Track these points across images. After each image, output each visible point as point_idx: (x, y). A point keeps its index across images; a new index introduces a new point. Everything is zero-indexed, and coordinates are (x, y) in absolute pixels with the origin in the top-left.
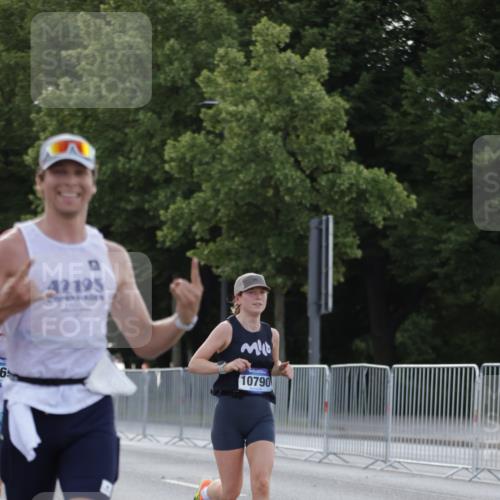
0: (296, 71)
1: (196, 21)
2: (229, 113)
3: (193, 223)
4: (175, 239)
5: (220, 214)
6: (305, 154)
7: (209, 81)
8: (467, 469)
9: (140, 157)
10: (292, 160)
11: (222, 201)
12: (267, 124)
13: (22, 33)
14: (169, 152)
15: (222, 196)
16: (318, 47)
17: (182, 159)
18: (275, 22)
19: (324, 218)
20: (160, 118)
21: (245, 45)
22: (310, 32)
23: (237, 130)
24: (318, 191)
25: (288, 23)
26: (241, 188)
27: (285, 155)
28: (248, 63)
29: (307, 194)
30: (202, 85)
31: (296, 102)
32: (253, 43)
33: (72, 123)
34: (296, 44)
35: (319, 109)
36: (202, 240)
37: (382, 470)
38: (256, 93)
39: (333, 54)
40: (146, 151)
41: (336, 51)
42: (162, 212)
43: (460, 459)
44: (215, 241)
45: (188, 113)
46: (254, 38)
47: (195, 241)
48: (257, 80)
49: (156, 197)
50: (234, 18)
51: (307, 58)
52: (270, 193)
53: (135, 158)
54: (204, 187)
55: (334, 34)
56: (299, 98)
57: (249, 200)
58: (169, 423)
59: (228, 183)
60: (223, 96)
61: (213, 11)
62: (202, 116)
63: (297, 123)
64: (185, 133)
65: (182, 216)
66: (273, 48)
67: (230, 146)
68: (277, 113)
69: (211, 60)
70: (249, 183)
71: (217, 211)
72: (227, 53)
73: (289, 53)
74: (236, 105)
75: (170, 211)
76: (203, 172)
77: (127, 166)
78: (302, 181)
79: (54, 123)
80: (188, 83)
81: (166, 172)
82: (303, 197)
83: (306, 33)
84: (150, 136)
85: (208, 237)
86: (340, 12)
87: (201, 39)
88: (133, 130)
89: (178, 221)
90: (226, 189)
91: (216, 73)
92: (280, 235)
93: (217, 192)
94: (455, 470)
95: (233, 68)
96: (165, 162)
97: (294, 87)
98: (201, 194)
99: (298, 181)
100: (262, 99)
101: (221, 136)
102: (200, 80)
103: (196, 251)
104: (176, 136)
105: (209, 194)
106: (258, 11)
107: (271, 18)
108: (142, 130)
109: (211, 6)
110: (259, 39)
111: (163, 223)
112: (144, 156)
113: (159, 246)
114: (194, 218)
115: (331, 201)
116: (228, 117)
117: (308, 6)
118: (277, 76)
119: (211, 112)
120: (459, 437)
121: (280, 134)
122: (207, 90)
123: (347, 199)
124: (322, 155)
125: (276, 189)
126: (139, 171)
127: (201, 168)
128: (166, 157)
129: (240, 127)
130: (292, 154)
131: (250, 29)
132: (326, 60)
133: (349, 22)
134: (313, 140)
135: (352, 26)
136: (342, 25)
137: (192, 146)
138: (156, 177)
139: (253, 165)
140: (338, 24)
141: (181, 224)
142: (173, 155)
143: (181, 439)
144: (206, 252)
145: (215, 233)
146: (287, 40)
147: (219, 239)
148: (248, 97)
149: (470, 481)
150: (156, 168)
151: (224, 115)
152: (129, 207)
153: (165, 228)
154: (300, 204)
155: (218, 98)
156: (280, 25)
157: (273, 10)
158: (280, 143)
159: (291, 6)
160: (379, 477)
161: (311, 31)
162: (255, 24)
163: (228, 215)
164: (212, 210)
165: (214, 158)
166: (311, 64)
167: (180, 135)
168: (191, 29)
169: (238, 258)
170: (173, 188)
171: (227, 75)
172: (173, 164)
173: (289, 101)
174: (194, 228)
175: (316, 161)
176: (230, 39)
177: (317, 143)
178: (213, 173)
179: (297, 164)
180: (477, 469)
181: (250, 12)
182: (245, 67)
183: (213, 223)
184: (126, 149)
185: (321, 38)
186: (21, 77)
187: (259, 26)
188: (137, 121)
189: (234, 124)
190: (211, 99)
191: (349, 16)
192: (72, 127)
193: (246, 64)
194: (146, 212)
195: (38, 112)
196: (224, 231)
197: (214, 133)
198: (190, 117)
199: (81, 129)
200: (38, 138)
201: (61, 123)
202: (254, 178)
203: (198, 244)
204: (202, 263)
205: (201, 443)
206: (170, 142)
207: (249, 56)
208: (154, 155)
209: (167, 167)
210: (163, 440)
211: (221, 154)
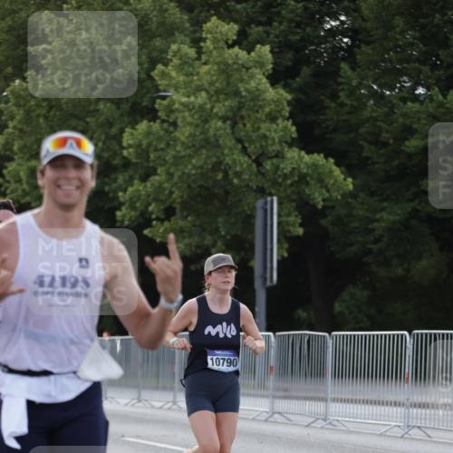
0: (243, 66)
1: (151, 19)
2: (183, 104)
3: (149, 204)
4: (133, 218)
5: (174, 196)
6: (251, 141)
7: (163, 75)
8: (399, 426)
9: (100, 144)
10: (240, 146)
11: (176, 184)
12: (217, 114)
14: (127, 139)
15: (176, 179)
16: (263, 44)
17: (139, 146)
18: (224, 21)
19: (269, 199)
20: (118, 108)
21: (196, 42)
22: (256, 30)
23: (189, 119)
24: (263, 175)
25: (236, 21)
26: (194, 172)
27: (233, 141)
28: (199, 58)
29: (253, 177)
30: (157, 78)
31: (244, 93)
32: (204, 40)
33: (38, 112)
34: (243, 40)
35: (264, 99)
36: (158, 219)
37: (322, 428)
38: (206, 86)
39: (276, 50)
40: (106, 138)
41: (279, 47)
42: (120, 194)
43: (393, 417)
44: (170, 221)
45: (145, 104)
46: (204, 36)
47: (151, 220)
48: (208, 73)
49: (115, 180)
50: (186, 17)
51: (253, 54)
52: (220, 176)
54: (159, 171)
55: (277, 32)
56: (246, 90)
57: (200, 183)
59: (181, 167)
60: (176, 88)
61: (166, 10)
62: (157, 106)
63: (244, 113)
64: (141, 121)
65: (139, 197)
66: (222, 44)
67: (183, 133)
68: (227, 104)
69: (164, 55)
70: (201, 167)
71: (171, 193)
72: (179, 50)
73: (236, 49)
74: (188, 97)
75: (128, 193)
76: (158, 157)
78: (249, 165)
79: (21, 112)
80: (144, 76)
81: (124, 158)
82: (250, 180)
83: (252, 31)
84: (110, 124)
85: (162, 216)
86: (283, 12)
87: (157, 36)
88: (93, 119)
89: (135, 202)
90: (179, 173)
91: (170, 68)
92: (229, 214)
93: (170, 175)
94: (389, 427)
95: (186, 63)
96: (123, 148)
97: (242, 80)
98: (157, 178)
99: (245, 165)
100: (212, 91)
101: (175, 124)
102: (155, 74)
103: (152, 229)
104: (133, 124)
105: (164, 177)
106: (208, 11)
107: (220, 17)
108: (102, 119)
109: (165, 6)
110: (209, 36)
111: (121, 204)
112: (104, 143)
113: (118, 225)
114: (150, 200)
115: (275, 183)
117: (253, 7)
118: (226, 70)
119: (165, 102)
120: (392, 398)
122: (162, 83)
123: (289, 182)
124: (266, 142)
125: (226, 173)
126: (100, 157)
127: (157, 154)
128: (125, 144)
129: (192, 116)
130: (239, 141)
131: (201, 27)
132: (270, 56)
133: (291, 21)
134: (259, 128)
135: (293, 25)
136: (285, 24)
137: (148, 133)
138: (115, 162)
139: (204, 151)
140: (280, 24)
141: (138, 205)
142: (131, 142)
143: (140, 401)
144: (161, 230)
145: (169, 213)
146: (235, 38)
147: (173, 218)
148: (199, 89)
149: (402, 437)
150: (115, 154)
151: (177, 106)
153: (123, 208)
154: (248, 186)
155: (172, 90)
156: (228, 24)
157: (222, 10)
158: (229, 131)
159: (239, 7)
160: (319, 434)
161: (257, 29)
162: (206, 23)
163: (182, 197)
164: (167, 192)
165: (168, 144)
166: (256, 59)
167: (137, 124)
168: (146, 27)
169: (191, 235)
170: (131, 172)
171: (180, 68)
172: (131, 150)
173: (237, 93)
174: (150, 208)
175: (262, 146)
176: (182, 37)
177: (262, 131)
178: (167, 158)
179: (244, 150)
180: (408, 426)
181: (201, 12)
182: (197, 63)
183: (168, 203)
185: (265, 35)
187: (209, 25)
188: (97, 111)
189: (187, 114)
190: (165, 91)
191: (291, 16)
192: (38, 116)
193: (197, 59)
194: (106, 194)
195: (7, 102)
196: (178, 211)
197: (168, 121)
198: (146, 106)
199: (46, 118)
200: (6, 126)
201: (28, 113)
202: (205, 163)
203: (154, 222)
204: (158, 240)
205: (158, 404)
206: (128, 130)
207: (200, 52)
208: (114, 142)
209: (125, 153)
210: (123, 401)
211: (175, 141)
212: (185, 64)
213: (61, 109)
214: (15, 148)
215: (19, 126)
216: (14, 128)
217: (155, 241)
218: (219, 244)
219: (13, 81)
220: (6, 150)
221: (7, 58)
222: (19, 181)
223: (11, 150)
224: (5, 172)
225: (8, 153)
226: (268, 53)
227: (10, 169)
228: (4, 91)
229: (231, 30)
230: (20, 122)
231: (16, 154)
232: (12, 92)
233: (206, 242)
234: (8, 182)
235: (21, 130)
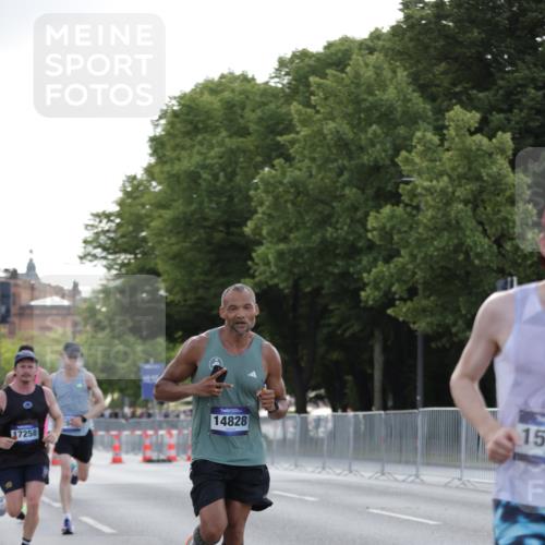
0: (486, 152)
1: (396, 109)
2: (426, 189)
3: (392, 285)
4: (377, 298)
5: (417, 277)
6: (491, 222)
7: (407, 161)
9: (346, 228)
10: (480, 228)
11: (419, 265)
12: (459, 197)
13: (241, 121)
14: (371, 222)
15: (418, 260)
16: (504, 131)
17: (383, 228)
18: (466, 109)
19: (509, 279)
20: (363, 193)
21: (440, 130)
22: (497, 118)
23: (432, 203)
24: (503, 256)
25: (477, 109)
26: (436, 253)
27: (474, 223)
28: (442, 145)
29: (494, 258)
30: (400, 164)
31: (485, 178)
32: (447, 127)
33: (286, 197)
34: (484, 128)
35: (506, 184)
36: (401, 299)
38: (449, 171)
39: (517, 136)
40: (352, 221)
41: (520, 133)
42: (365, 275)
44: (412, 300)
45: (389, 188)
46: (447, 123)
47: (395, 300)
48: (450, 160)
49: (360, 262)
50: (428, 107)
51: (494, 140)
52: (461, 257)
53: (342, 229)
54: (403, 252)
55: (518, 118)
56: (488, 175)
57: (442, 264)
58: (371, 460)
59: (424, 249)
60: (420, 174)
61: (410, 100)
62: (400, 191)
63: (485, 196)
64: (386, 204)
65: (383, 278)
66: (464, 131)
67: (426, 216)
68: (468, 187)
69: (408, 143)
70: (443, 249)
71: (414, 273)
72: (424, 136)
73: (478, 137)
74: (431, 181)
75: (372, 273)
76: (402, 239)
77: (335, 235)
78: (490, 246)
79: (271, 198)
80: (388, 162)
81: (369, 240)
82: (491, 261)
83: (493, 118)
84: (356, 209)
85: (406, 296)
86: (524, 100)
87: (399, 125)
88: (339, 204)
89: (379, 283)
90: (422, 255)
91: (413, 154)
92: (470, 294)
93: (413, 257)
95: (430, 149)
96: (367, 231)
97: (484, 166)
98: (401, 259)
99: (486, 247)
100: (455, 175)
101: (417, 208)
102: (399, 160)
103: (396, 309)
104: (378, 208)
105: (407, 258)
106: (450, 100)
107: (464, 106)
108: (347, 204)
109: (409, 96)
110: (452, 124)
111: (365, 285)
112: (350, 226)
113: (362, 305)
114: (394, 280)
115: (515, 264)
116: (424, 192)
117: (495, 95)
118: (469, 156)
119: (409, 187)
121: (470, 205)
122: (405, 168)
123: (529, 262)
124: (507, 224)
125: (467, 254)
126: (345, 239)
127: (400, 236)
128: (369, 227)
129: (434, 200)
130: (481, 223)
131: (444, 115)
132: (511, 143)
133: (531, 108)
134: (499, 211)
135: (533, 112)
136: (525, 111)
137: (392, 217)
138: (360, 244)
139: (446, 234)
140: (521, 111)
141: (382, 285)
142: (374, 225)
143: (383, 474)
144: (404, 310)
145: (412, 292)
146: (477, 125)
147: (415, 299)
148: (441, 174)
150: (360, 236)
151: (419, 190)
152: (336, 271)
153: (368, 289)
154: (488, 266)
155: (415, 175)
156: (470, 111)
157: (464, 98)
158: (470, 213)
159: (481, 95)
161: (498, 116)
162: (448, 111)
163: (424, 277)
164: (410, 273)
165: (411, 227)
166: (497, 145)
167: (381, 207)
168: (392, 117)
169: (432, 314)
170: (375, 254)
171: (423, 155)
172: (375, 233)
173: (479, 178)
174: (394, 289)
175: (503, 229)
176: (426, 125)
177: (503, 214)
178: (410, 240)
179: (485, 232)
181: (443, 101)
182: (440, 148)
183: (410, 284)
184: (334, 220)
185: (506, 122)
186: (241, 160)
187: (451, 113)
188: (344, 196)
189: (429, 198)
190: (408, 176)
191: (531, 103)
192: (286, 202)
193: (439, 146)
194: (351, 275)
195: (257, 188)
196: (420, 292)
197: (411, 205)
198: (390, 191)
199: (293, 204)
200: (256, 212)
201: (277, 198)
202: (447, 245)
203: (397, 303)
204: (401, 319)
205: (401, 478)
206: (372, 214)
207: (443, 139)
208: (358, 225)
209: (370, 235)
210: (367, 475)
211: (417, 224)
212: (428, 150)
213: (307, 194)
214: (264, 232)
215: (268, 211)
216: (264, 213)
217: (397, 320)
218: (460, 322)
219: (263, 169)
220: (255, 235)
221: (257, 147)
222: (268, 264)
223: (260, 234)
224: (254, 255)
225: (257, 237)
226: (509, 139)
227: (259, 252)
228: (254, 178)
229: (473, 117)
230: (269, 207)
231: (265, 238)
232: (262, 180)
233: (447, 321)
234: (257, 264)
235: (270, 215)
